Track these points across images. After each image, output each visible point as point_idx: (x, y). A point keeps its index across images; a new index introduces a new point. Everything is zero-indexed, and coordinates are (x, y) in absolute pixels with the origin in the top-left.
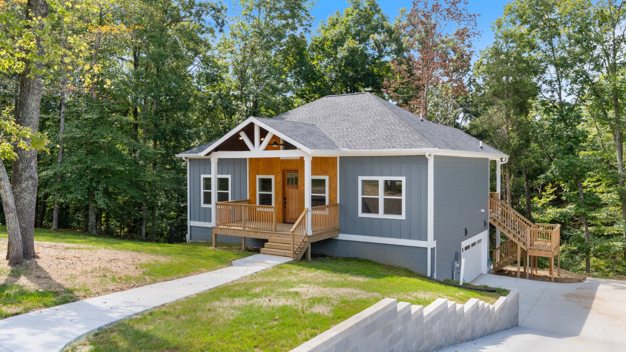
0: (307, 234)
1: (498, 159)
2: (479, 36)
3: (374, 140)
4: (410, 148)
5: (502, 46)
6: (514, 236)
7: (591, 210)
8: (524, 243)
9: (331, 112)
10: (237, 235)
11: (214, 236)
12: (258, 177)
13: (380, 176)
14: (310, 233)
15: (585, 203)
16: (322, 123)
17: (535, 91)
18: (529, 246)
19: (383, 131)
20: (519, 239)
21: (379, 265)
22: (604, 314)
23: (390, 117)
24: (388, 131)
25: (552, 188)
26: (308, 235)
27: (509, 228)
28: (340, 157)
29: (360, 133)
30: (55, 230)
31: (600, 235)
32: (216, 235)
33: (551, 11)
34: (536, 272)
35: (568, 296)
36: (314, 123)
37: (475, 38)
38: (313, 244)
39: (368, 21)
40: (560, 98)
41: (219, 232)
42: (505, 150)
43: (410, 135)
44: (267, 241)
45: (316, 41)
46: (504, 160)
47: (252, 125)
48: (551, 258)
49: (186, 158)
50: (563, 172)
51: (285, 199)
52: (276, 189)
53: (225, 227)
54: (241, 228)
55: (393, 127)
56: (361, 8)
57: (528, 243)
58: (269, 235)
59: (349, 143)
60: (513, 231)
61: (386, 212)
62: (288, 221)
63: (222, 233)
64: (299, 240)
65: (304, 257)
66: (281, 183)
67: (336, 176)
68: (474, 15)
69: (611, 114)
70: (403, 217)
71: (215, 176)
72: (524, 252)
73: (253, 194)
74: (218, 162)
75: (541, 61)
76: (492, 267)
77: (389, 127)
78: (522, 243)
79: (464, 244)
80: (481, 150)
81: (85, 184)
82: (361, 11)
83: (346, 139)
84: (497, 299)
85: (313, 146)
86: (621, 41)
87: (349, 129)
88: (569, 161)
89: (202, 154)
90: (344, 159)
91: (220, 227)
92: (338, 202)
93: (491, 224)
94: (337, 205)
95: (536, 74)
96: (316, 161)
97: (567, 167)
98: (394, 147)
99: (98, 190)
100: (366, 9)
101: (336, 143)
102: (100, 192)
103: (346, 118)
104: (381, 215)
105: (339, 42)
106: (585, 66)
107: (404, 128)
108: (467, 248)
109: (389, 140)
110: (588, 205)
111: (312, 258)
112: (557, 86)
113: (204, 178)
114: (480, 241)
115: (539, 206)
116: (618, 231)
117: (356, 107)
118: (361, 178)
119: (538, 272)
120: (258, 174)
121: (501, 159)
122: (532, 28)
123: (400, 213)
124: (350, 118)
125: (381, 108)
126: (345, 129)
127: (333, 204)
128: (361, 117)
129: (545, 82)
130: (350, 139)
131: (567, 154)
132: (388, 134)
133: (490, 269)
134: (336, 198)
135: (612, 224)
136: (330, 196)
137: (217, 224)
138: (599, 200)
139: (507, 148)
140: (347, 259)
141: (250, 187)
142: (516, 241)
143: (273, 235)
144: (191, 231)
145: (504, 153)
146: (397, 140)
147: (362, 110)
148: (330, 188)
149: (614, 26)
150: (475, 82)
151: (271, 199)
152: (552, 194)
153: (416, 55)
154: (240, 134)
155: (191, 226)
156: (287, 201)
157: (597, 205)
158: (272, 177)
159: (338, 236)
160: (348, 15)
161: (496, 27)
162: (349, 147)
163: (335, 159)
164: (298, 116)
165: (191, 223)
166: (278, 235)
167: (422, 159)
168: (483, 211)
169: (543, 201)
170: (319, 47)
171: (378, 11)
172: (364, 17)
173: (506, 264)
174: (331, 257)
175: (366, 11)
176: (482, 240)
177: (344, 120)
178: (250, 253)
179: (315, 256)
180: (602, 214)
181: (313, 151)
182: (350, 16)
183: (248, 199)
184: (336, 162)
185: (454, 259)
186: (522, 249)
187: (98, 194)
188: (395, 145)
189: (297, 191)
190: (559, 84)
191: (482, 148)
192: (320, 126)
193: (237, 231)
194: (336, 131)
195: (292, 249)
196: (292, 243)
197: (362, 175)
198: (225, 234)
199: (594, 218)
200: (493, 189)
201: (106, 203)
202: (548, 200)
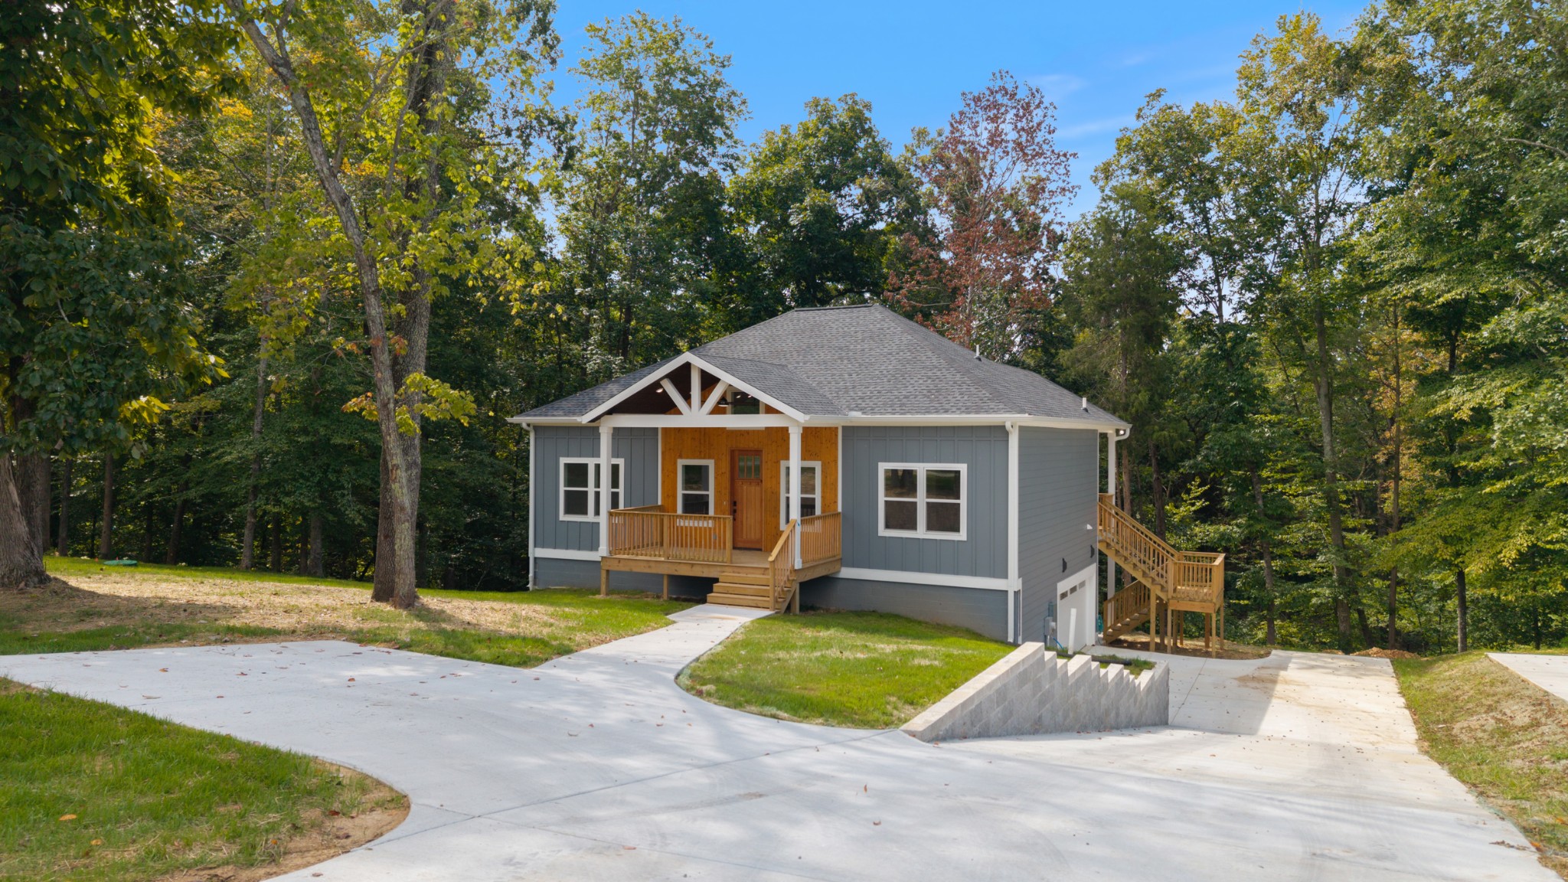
0: (793, 566)
1: (1111, 432)
2: (1071, 195)
3: (906, 397)
4: (977, 412)
5: (1117, 216)
6: (1144, 574)
7: (1276, 528)
8: (1162, 587)
9: (812, 341)
10: (654, 571)
11: (604, 575)
12: (681, 463)
13: (919, 462)
14: (798, 565)
15: (1266, 515)
16: (798, 363)
17: (1173, 300)
18: (1171, 593)
19: (921, 381)
20: (1153, 580)
21: (920, 623)
22: (1308, 706)
23: (929, 354)
24: (929, 381)
25: (1200, 486)
26: (796, 567)
27: (1135, 560)
28: (844, 428)
29: (876, 383)
30: (247, 568)
31: (1290, 577)
32: (608, 571)
33: (1206, 150)
34: (1182, 643)
35: (1244, 680)
36: (783, 362)
37: (1065, 200)
38: (802, 585)
39: (848, 150)
40: (1220, 316)
41: (614, 567)
42: (1122, 413)
43: (972, 389)
44: (716, 580)
45: (745, 187)
46: (1122, 432)
47: (687, 367)
48: (1209, 616)
49: (529, 425)
50: (1226, 456)
51: (735, 504)
52: (717, 484)
53: (626, 556)
54: (663, 559)
55: (939, 373)
56: (835, 121)
57: (1171, 588)
58: (719, 569)
59: (860, 402)
60: (1143, 566)
61: (930, 527)
62: (740, 545)
63: (622, 568)
64: (782, 579)
65: (789, 609)
66: (728, 475)
67: (836, 461)
68: (1065, 155)
69: (1312, 345)
70: (962, 535)
71: (608, 461)
72: (1162, 607)
73: (670, 494)
74: (613, 435)
75: (1186, 246)
76: (1101, 635)
77: (930, 374)
78: (1159, 587)
79: (1063, 586)
80: (1085, 415)
81: (313, 474)
82: (832, 128)
83: (852, 394)
84: (1139, 674)
85: (805, 409)
86: (1330, 211)
87: (854, 375)
88: (1237, 436)
89: (585, 419)
90: (850, 431)
91: (618, 556)
92: (840, 509)
93: (1101, 553)
94: (838, 514)
95: (1176, 270)
96: (810, 435)
97: (1233, 446)
98: (946, 411)
99: (342, 487)
100: (842, 124)
101: (836, 402)
102: (346, 492)
103: (844, 354)
104: (921, 532)
105: (790, 192)
106: (1266, 258)
107: (958, 375)
108: (1064, 595)
109: (936, 400)
110: (1270, 517)
111: (801, 610)
112: (1215, 294)
113: (566, 464)
114: (1082, 584)
115: (1176, 519)
116: (1323, 568)
117: (859, 334)
118: (883, 467)
119: (1185, 642)
120: (681, 457)
121: (1117, 431)
122: (1169, 180)
123: (956, 529)
124: (851, 354)
125: (910, 337)
126: (846, 376)
127: (830, 514)
128: (873, 353)
129: (1192, 286)
130: (860, 394)
131: (1234, 422)
132: (932, 387)
133: (1099, 639)
134: (836, 502)
135: (1312, 556)
136: (823, 498)
137: (610, 552)
138: (1291, 508)
139: (1126, 410)
140: (860, 614)
141: (663, 482)
142: (1147, 583)
143: (727, 569)
144: (535, 567)
145: (1121, 418)
146: (950, 397)
147: (871, 338)
148: (824, 484)
149: (1315, 180)
150: (1047, 273)
151: (707, 504)
152: (1198, 498)
153: (941, 221)
154: (662, 383)
155: (535, 559)
156: (738, 507)
157: (1284, 516)
158: (710, 463)
159: (839, 572)
160: (806, 136)
161: (1101, 175)
162: (863, 410)
163: (833, 431)
164: (746, 348)
165: (535, 552)
166: (736, 570)
167: (999, 432)
168: (1089, 527)
169: (1183, 510)
170: (751, 199)
171: (868, 132)
172: (841, 142)
173: (1120, 631)
174: (827, 610)
175: (844, 130)
176: (1087, 584)
177: (841, 359)
178: (685, 604)
179: (805, 608)
180: (1295, 535)
181: (807, 417)
182: (811, 139)
183: (660, 503)
184: (836, 435)
185: (1047, 613)
186: (1158, 598)
187: (343, 495)
188: (947, 407)
189: (758, 488)
190: (1219, 290)
191: (1086, 410)
192: (796, 368)
193: (652, 564)
194: (830, 379)
195: (771, 594)
196: (771, 583)
197: (886, 460)
198: (627, 569)
199: (1281, 542)
200: (1103, 489)
201: (362, 515)
202: (1193, 509)
